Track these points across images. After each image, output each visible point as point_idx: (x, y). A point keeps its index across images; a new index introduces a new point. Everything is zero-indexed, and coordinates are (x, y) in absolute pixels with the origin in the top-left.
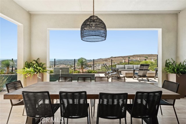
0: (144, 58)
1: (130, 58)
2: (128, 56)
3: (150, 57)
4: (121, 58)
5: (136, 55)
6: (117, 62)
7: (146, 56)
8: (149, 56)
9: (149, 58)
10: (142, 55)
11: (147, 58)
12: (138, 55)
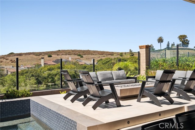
0: (76, 56)
1: (52, 55)
2: (49, 52)
3: (86, 56)
4: (34, 56)
5: (63, 51)
6: (25, 65)
7: (80, 54)
8: (85, 53)
9: (84, 56)
10: (73, 51)
11: (82, 57)
12: (66, 51)
